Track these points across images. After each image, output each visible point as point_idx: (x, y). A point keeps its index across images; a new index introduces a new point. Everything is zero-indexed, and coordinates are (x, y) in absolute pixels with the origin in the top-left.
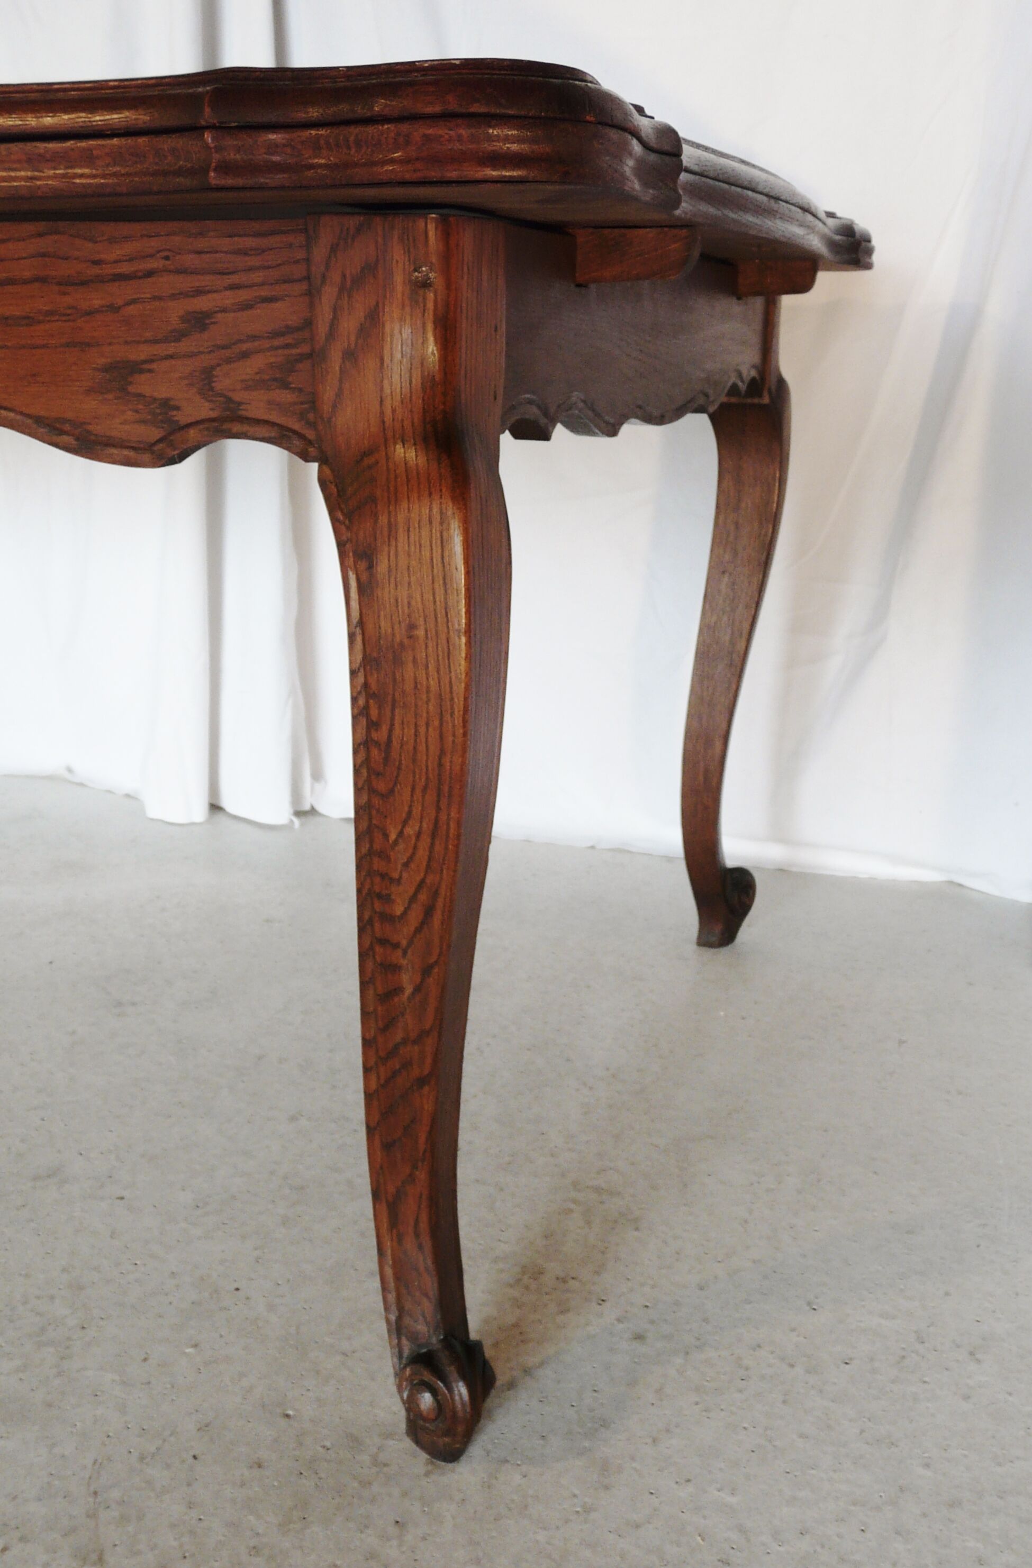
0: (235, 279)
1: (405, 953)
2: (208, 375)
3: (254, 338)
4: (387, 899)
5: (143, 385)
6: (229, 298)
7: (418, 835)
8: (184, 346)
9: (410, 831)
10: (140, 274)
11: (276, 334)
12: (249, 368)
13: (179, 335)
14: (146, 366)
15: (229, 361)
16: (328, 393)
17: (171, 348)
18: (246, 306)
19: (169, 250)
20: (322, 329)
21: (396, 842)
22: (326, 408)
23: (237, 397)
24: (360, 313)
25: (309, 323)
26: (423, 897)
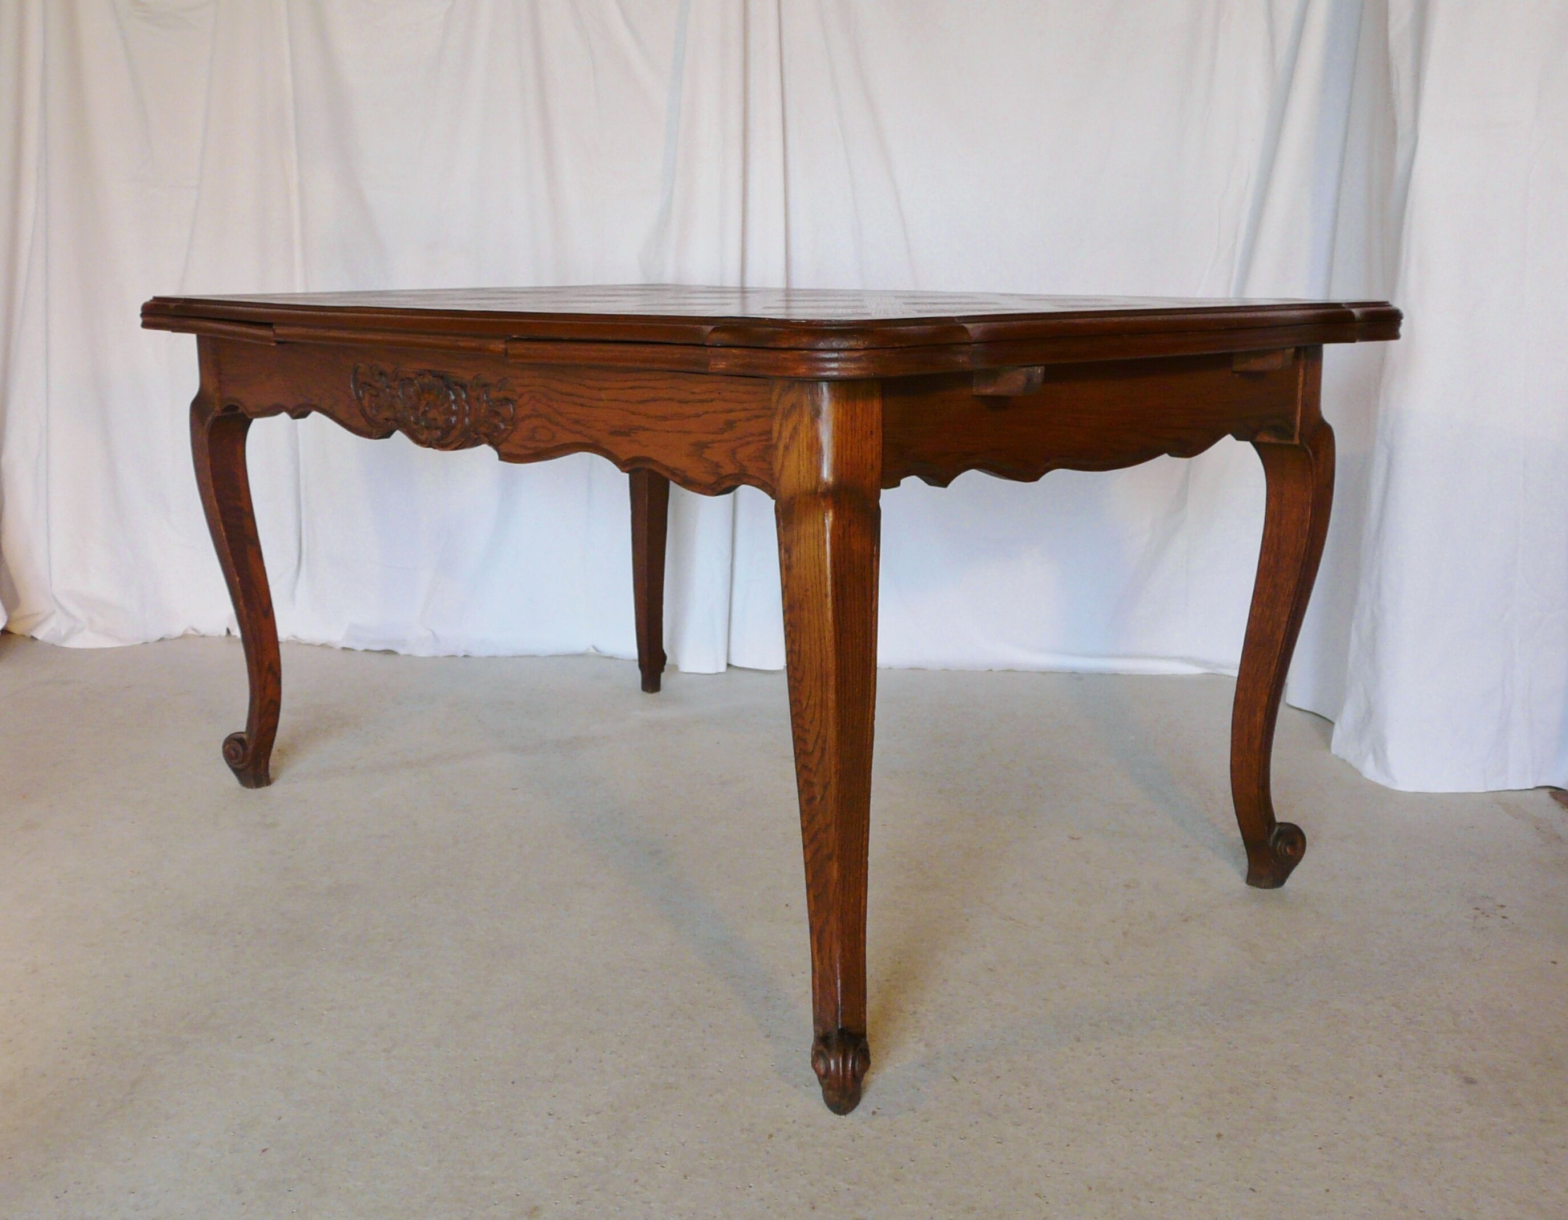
0: (746, 406)
1: (815, 774)
2: (734, 452)
3: (752, 435)
4: (805, 743)
5: (708, 454)
6: (742, 415)
7: (815, 705)
8: (726, 436)
9: (811, 702)
10: (708, 400)
11: (761, 434)
12: (751, 449)
13: (722, 431)
14: (710, 445)
15: (742, 446)
16: (777, 466)
17: (720, 437)
18: (748, 420)
19: (720, 389)
20: (775, 435)
21: (806, 708)
22: (777, 475)
23: (745, 463)
24: (790, 426)
25: (770, 432)
26: (820, 742)
